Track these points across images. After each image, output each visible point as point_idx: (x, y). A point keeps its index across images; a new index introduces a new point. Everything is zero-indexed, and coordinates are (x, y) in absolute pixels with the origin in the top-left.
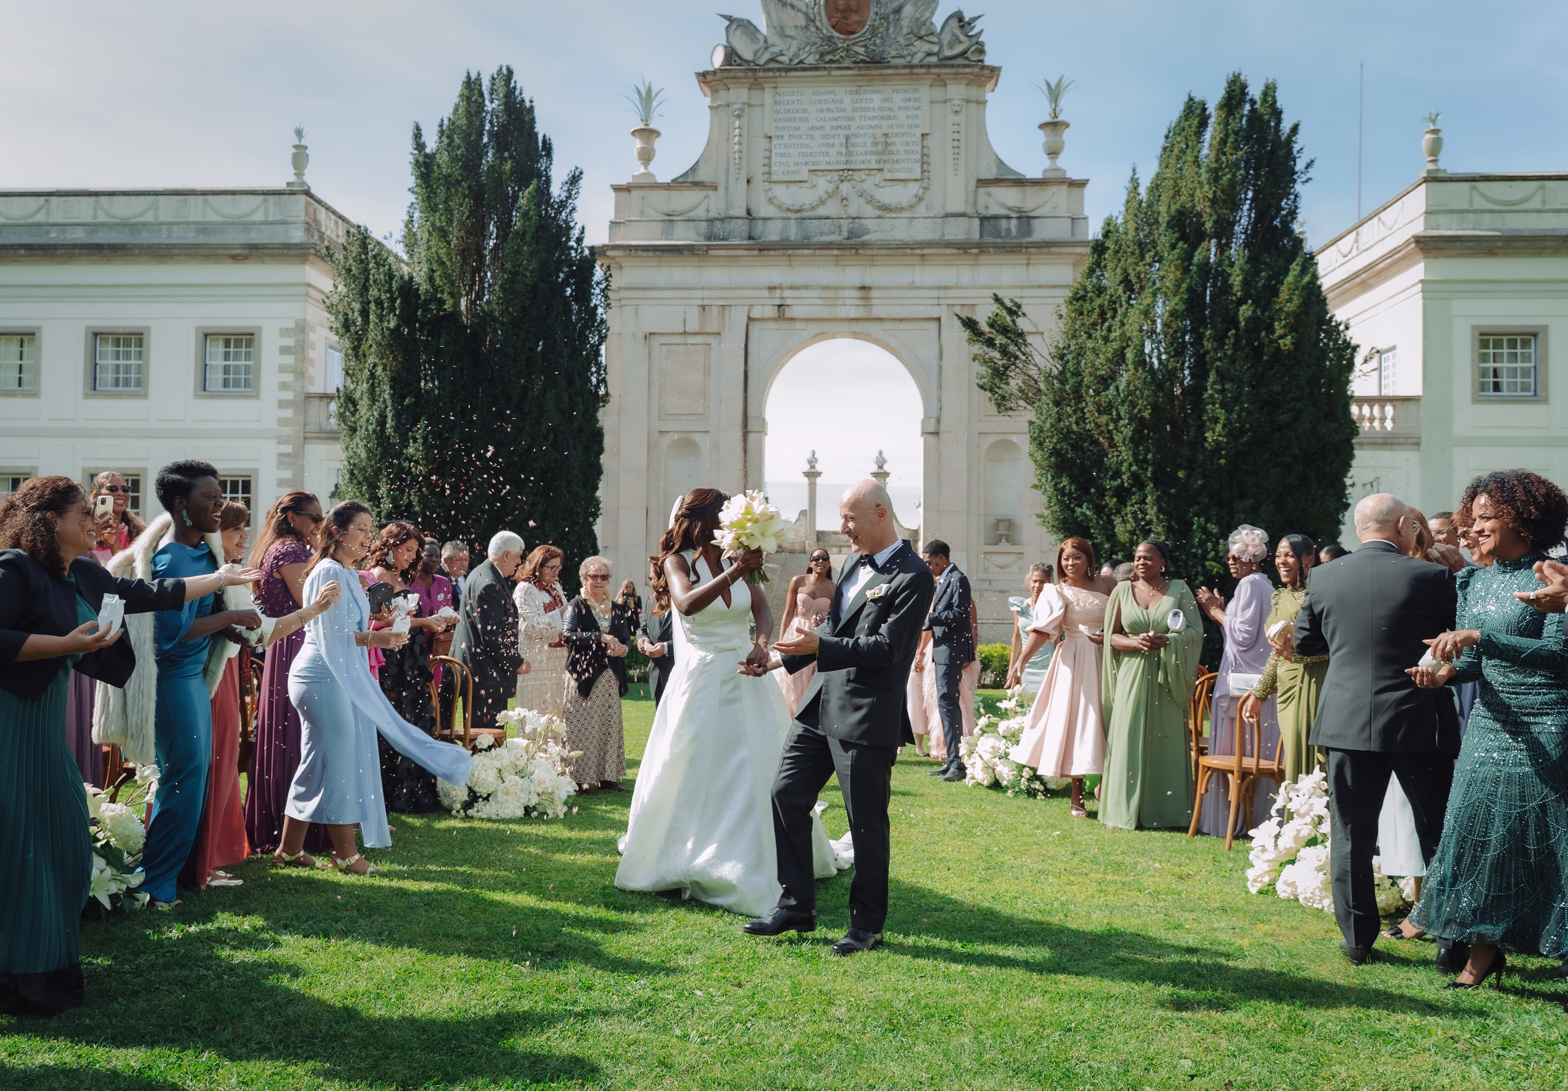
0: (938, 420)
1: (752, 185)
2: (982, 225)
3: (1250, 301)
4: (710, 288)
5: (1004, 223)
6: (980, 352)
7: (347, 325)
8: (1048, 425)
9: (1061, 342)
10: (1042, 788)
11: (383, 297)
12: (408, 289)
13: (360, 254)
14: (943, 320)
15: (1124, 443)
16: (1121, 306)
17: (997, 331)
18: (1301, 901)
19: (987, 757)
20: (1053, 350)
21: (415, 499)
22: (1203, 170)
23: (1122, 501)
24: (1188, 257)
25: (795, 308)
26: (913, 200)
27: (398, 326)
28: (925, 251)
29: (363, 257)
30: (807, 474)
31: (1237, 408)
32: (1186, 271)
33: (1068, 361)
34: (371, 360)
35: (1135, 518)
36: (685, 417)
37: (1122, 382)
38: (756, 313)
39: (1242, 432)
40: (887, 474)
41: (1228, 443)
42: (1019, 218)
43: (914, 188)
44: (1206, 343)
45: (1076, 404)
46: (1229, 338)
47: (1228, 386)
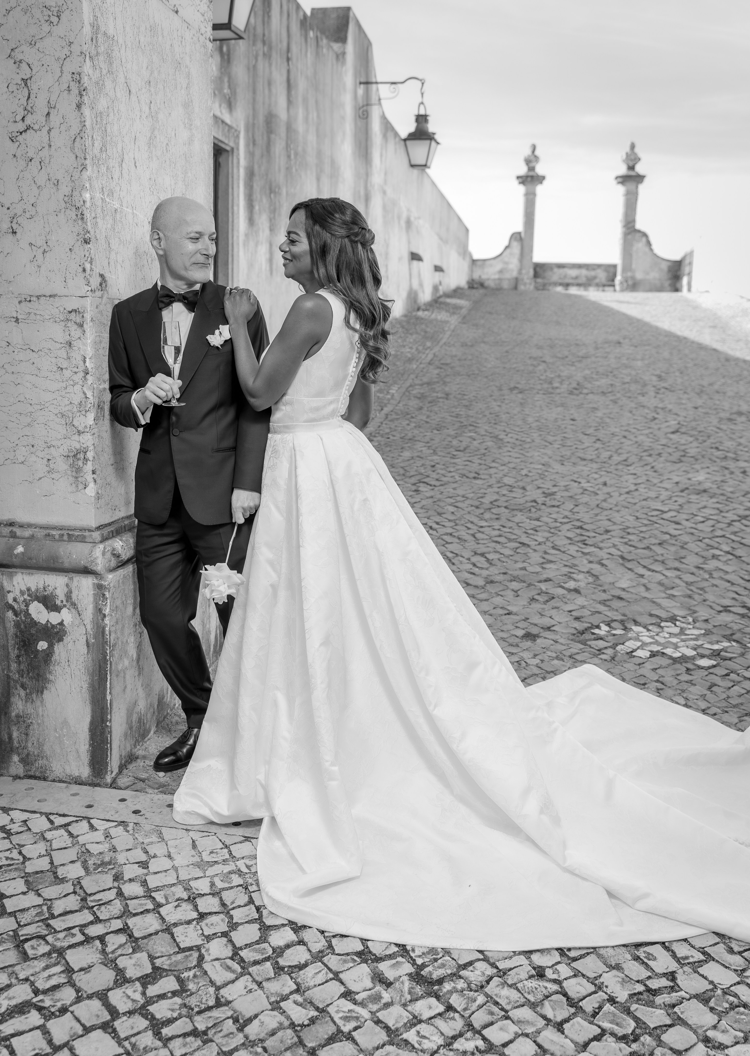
30: (524, 180)
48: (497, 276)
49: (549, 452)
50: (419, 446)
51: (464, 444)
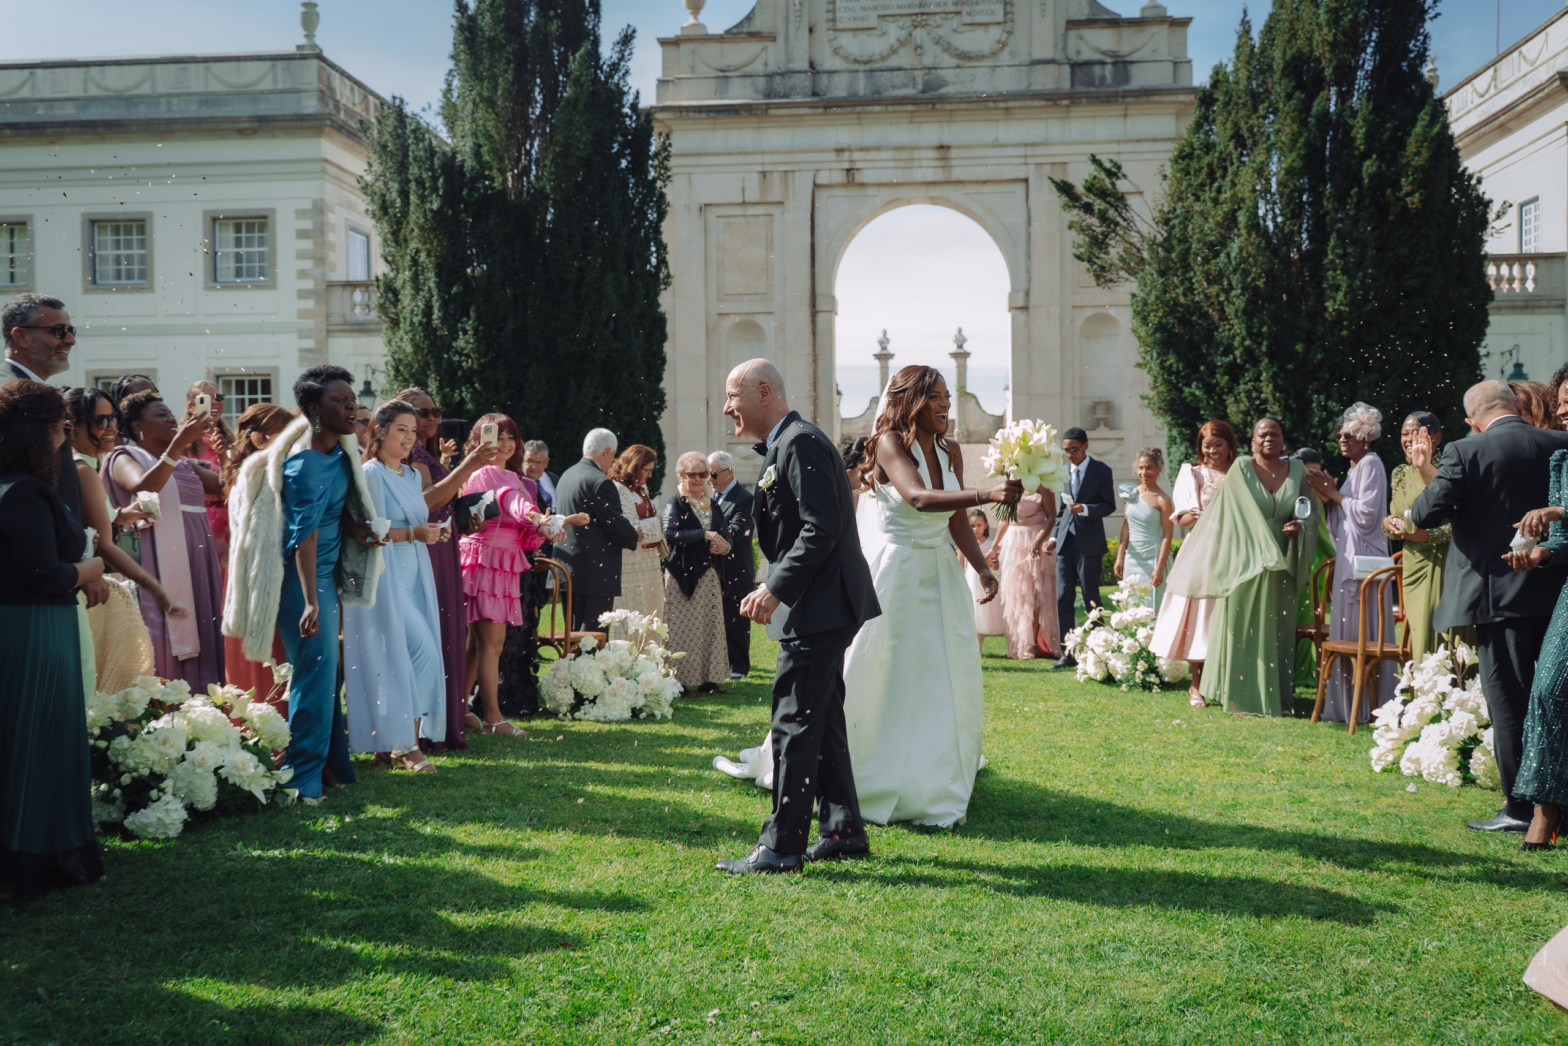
0: (1027, 293)
1: (815, 34)
2: (1073, 73)
3: (1374, 156)
4: (771, 152)
5: (1097, 69)
6: (1076, 219)
7: (384, 207)
8: (1152, 298)
9: (1166, 205)
10: (1157, 681)
11: (424, 176)
12: (450, 167)
13: (396, 128)
14: (1031, 182)
15: (1236, 316)
16: (1232, 164)
17: (1095, 195)
18: (1425, 776)
19: (1099, 650)
20: (1157, 214)
21: (466, 395)
22: (1321, 11)
23: (1235, 379)
24: (1305, 108)
25: (866, 172)
26: (996, 47)
27: (440, 208)
28: (1011, 104)
29: (400, 131)
30: (878, 357)
31: (1360, 274)
32: (1303, 123)
33: (1174, 227)
34: (413, 245)
35: (1249, 397)
36: (746, 297)
37: (1234, 247)
38: (823, 179)
39: (1365, 300)
40: (967, 355)
41: (1350, 312)
42: (1114, 64)
43: (996, 33)
44: (1325, 203)
45: (1184, 273)
46: (1351, 197)
47: (1350, 250)
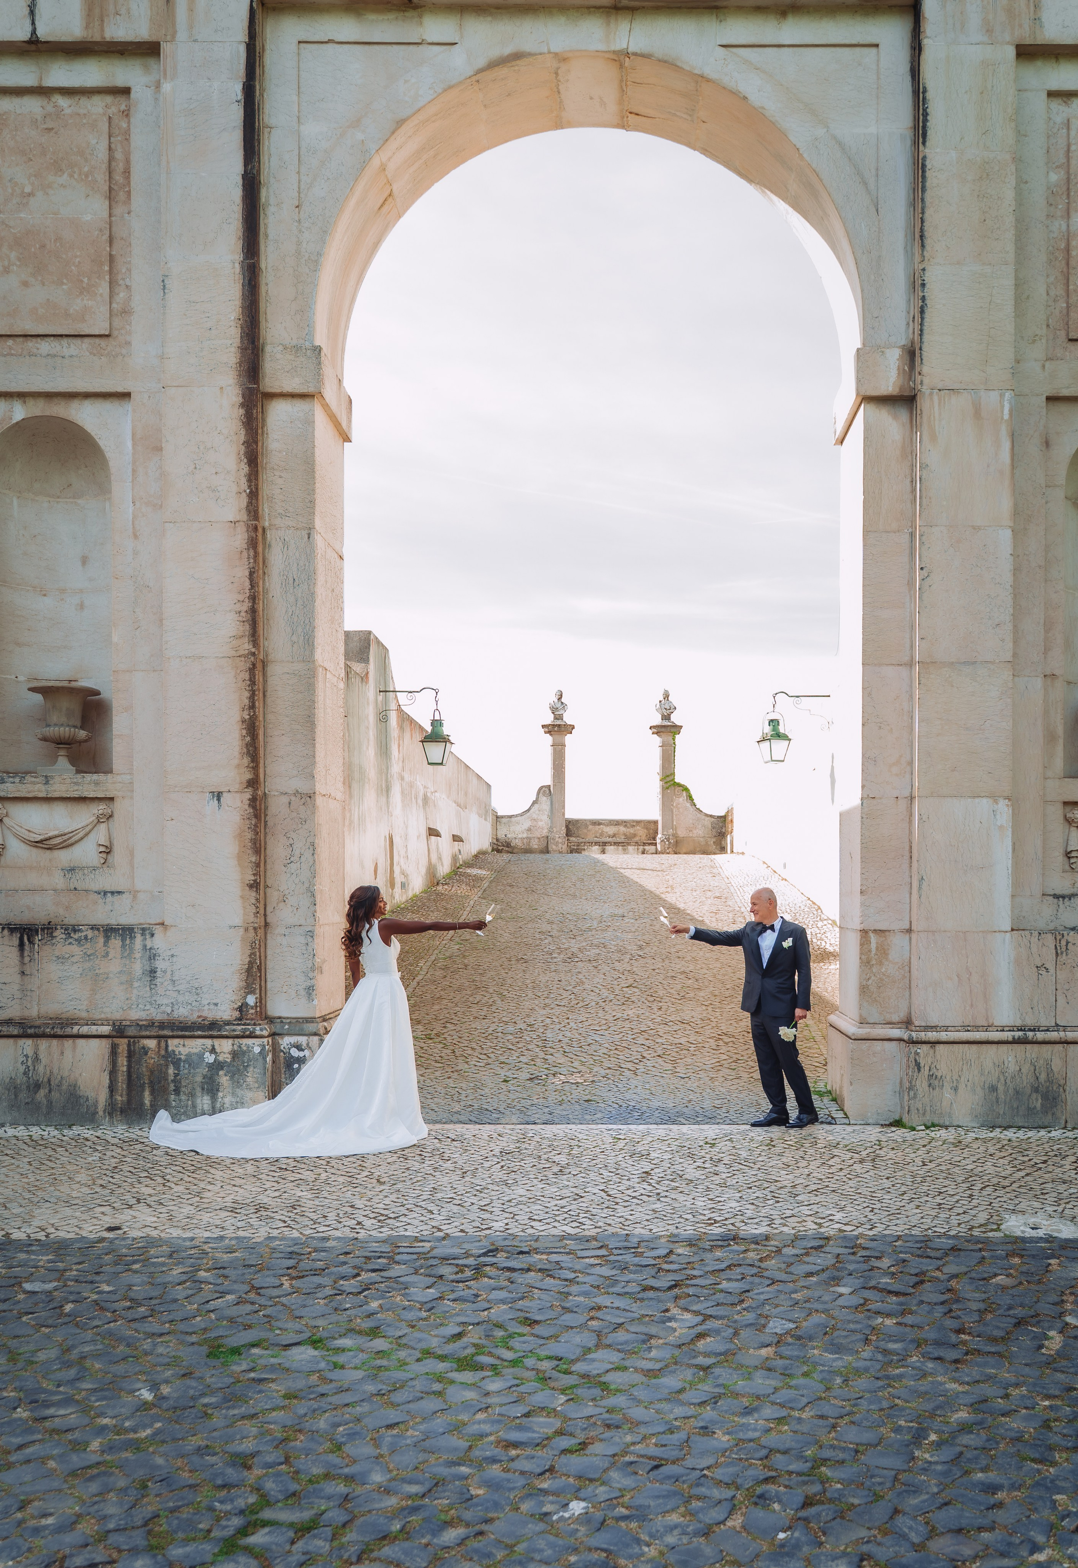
0: (913, 354)
14: (928, 8)
48: (525, 835)
49: (537, 1002)
50: (445, 1002)
51: (478, 1000)
